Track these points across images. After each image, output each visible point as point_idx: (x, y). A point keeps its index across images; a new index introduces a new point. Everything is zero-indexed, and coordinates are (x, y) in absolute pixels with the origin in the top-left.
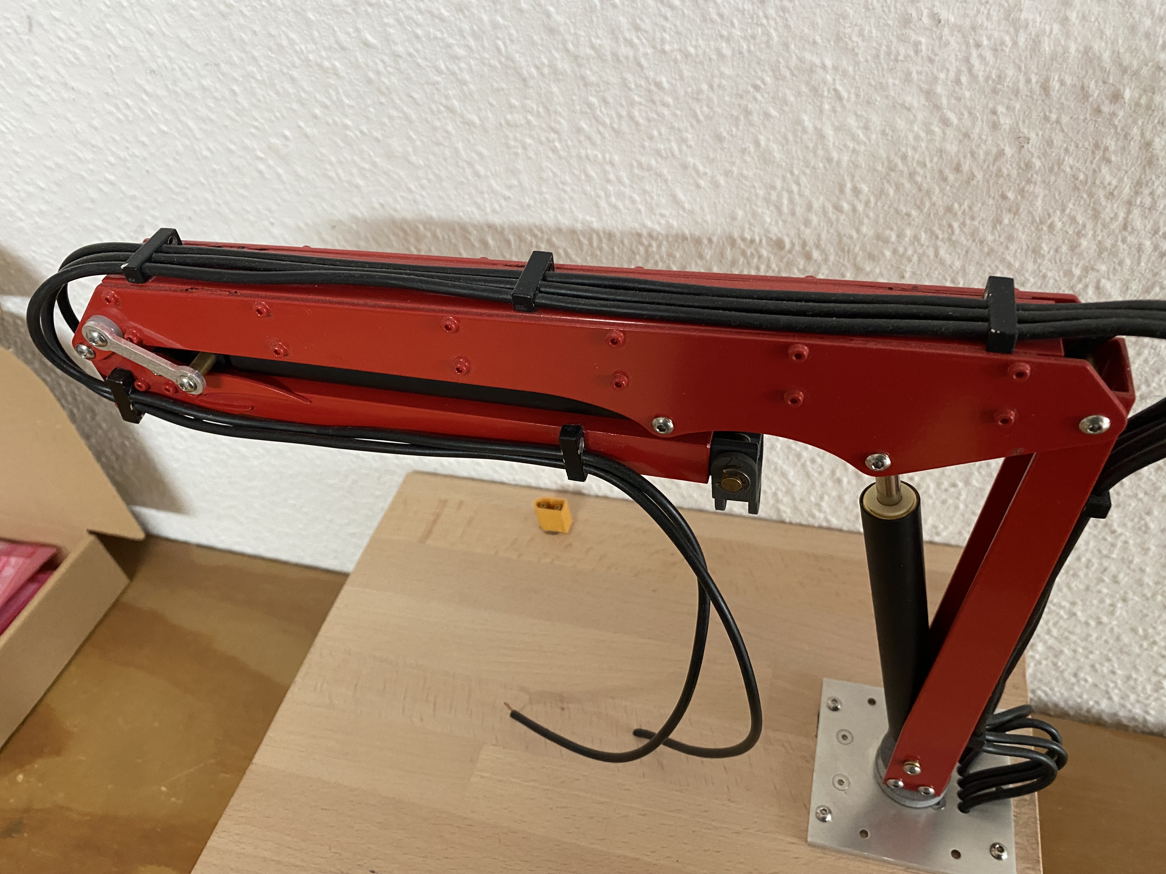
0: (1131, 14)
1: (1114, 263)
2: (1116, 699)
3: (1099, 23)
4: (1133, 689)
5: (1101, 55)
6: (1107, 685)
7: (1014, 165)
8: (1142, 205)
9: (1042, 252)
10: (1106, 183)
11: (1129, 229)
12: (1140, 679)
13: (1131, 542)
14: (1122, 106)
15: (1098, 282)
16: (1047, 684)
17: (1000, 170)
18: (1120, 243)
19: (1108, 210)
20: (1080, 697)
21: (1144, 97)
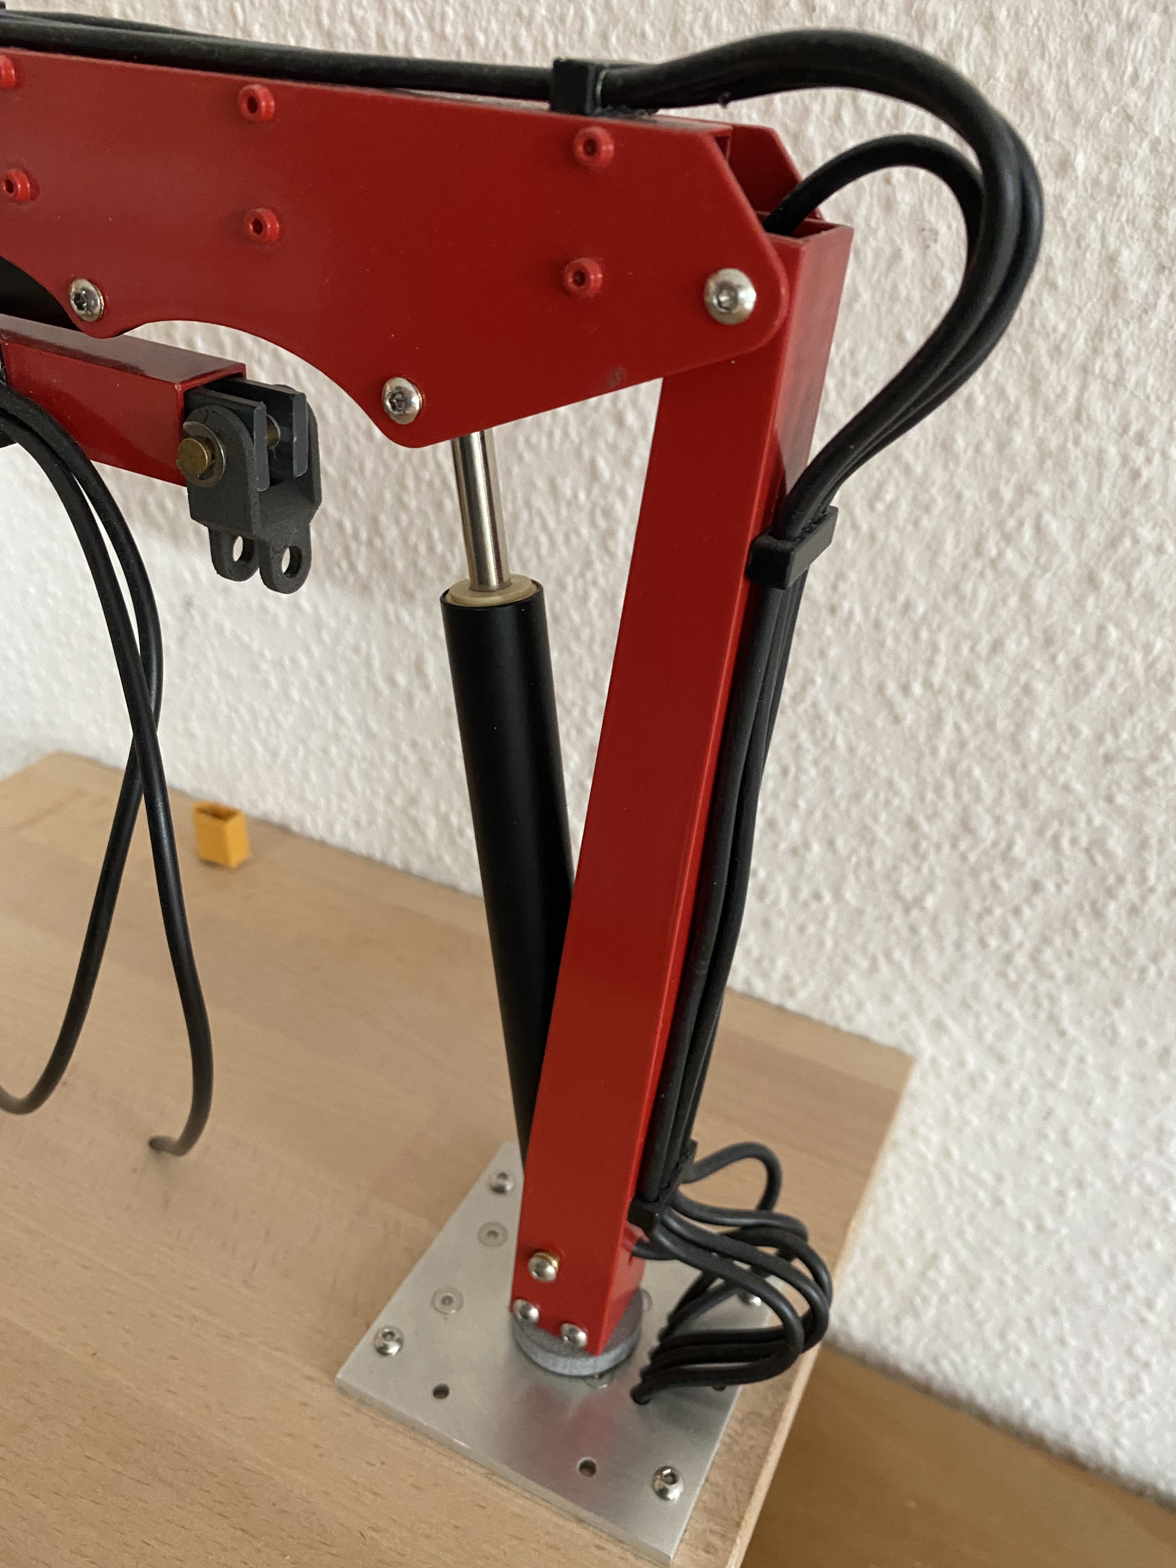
0: (1086, 16)
1: (1063, 483)
2: (1066, 1400)
3: (1040, 30)
4: (1094, 1383)
5: (1042, 86)
6: (1051, 1368)
7: (916, 281)
8: (1103, 376)
9: (955, 448)
10: (1049, 326)
11: (1084, 418)
12: (1106, 1364)
13: (1090, 1059)
14: (1073, 185)
15: (1039, 517)
16: (958, 1347)
17: (895, 287)
18: (1070, 445)
19: (1052, 378)
20: (1010, 1386)
21: (1106, 171)
